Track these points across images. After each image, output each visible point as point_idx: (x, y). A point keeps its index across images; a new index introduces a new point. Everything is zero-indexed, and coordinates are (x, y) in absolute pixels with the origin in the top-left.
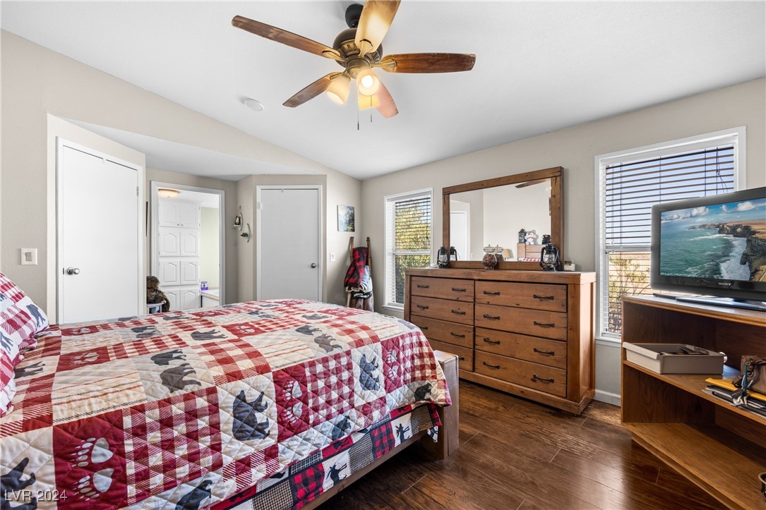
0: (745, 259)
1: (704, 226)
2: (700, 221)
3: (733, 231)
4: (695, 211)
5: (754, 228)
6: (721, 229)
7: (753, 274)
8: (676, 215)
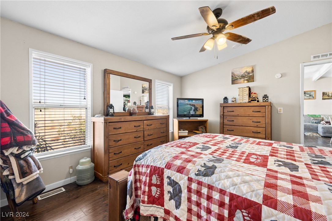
0: (194, 110)
1: (187, 104)
2: (187, 103)
3: (192, 105)
4: (186, 101)
5: (195, 105)
6: (190, 105)
7: (195, 113)
8: (182, 101)
